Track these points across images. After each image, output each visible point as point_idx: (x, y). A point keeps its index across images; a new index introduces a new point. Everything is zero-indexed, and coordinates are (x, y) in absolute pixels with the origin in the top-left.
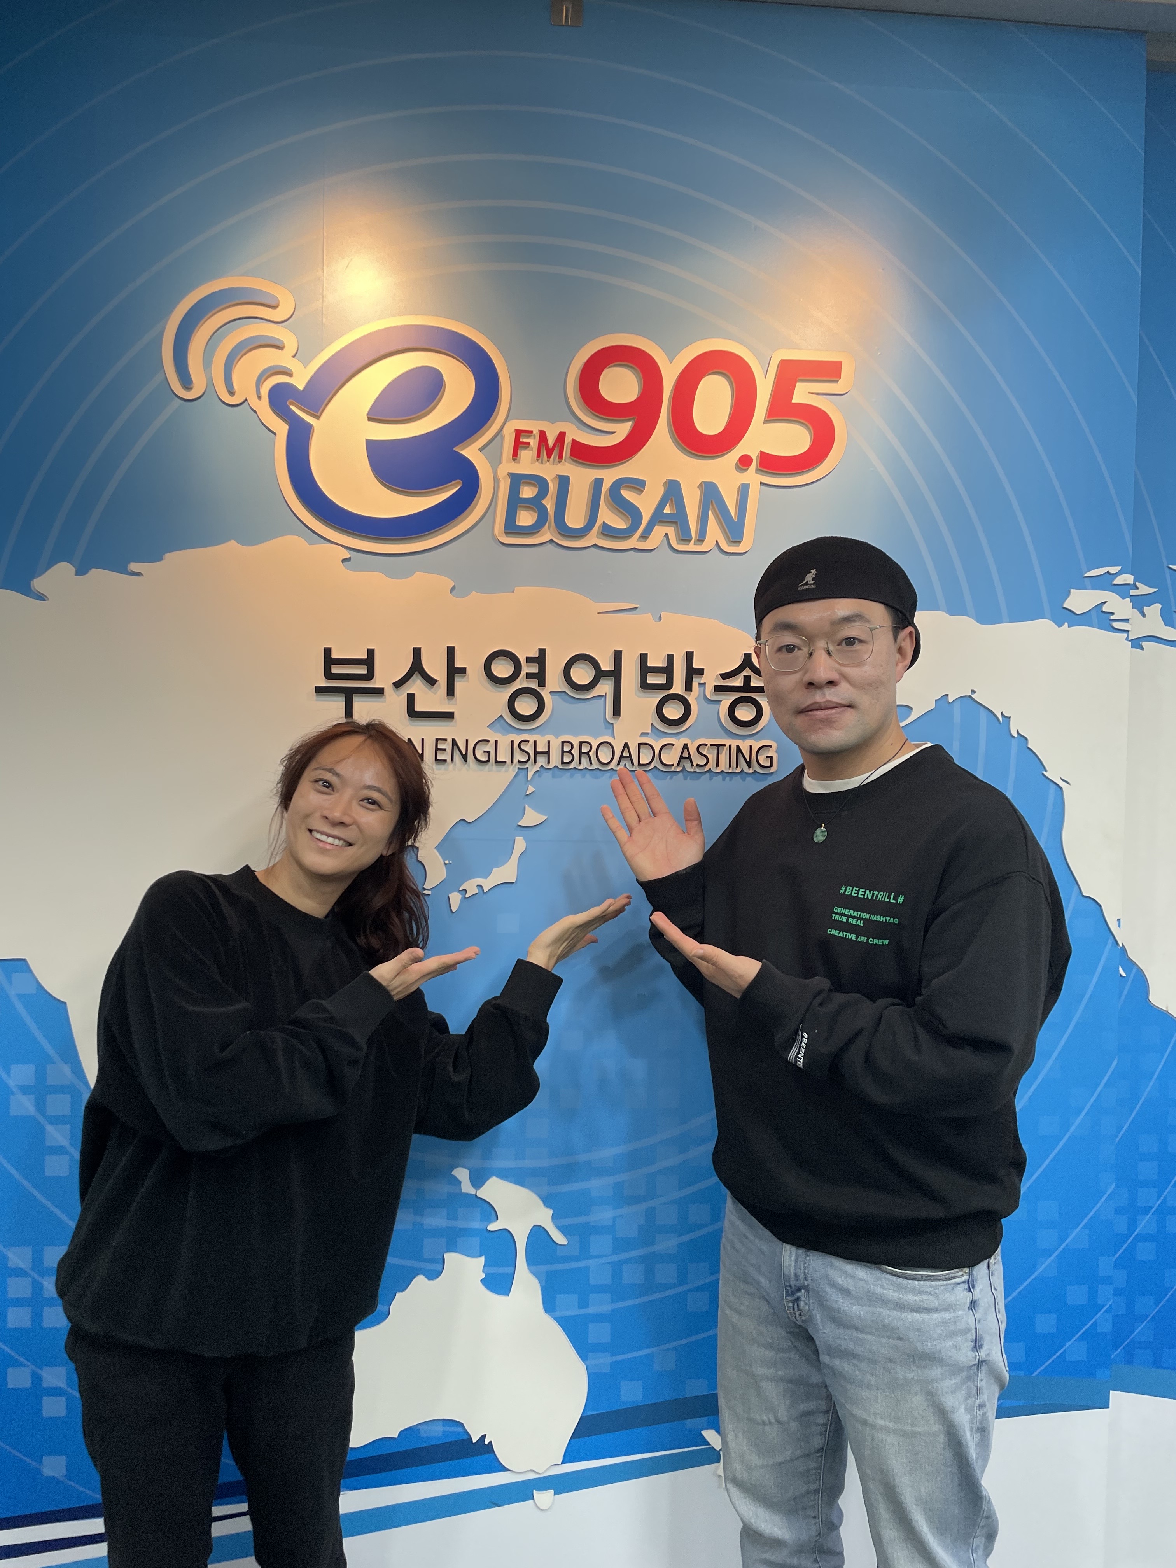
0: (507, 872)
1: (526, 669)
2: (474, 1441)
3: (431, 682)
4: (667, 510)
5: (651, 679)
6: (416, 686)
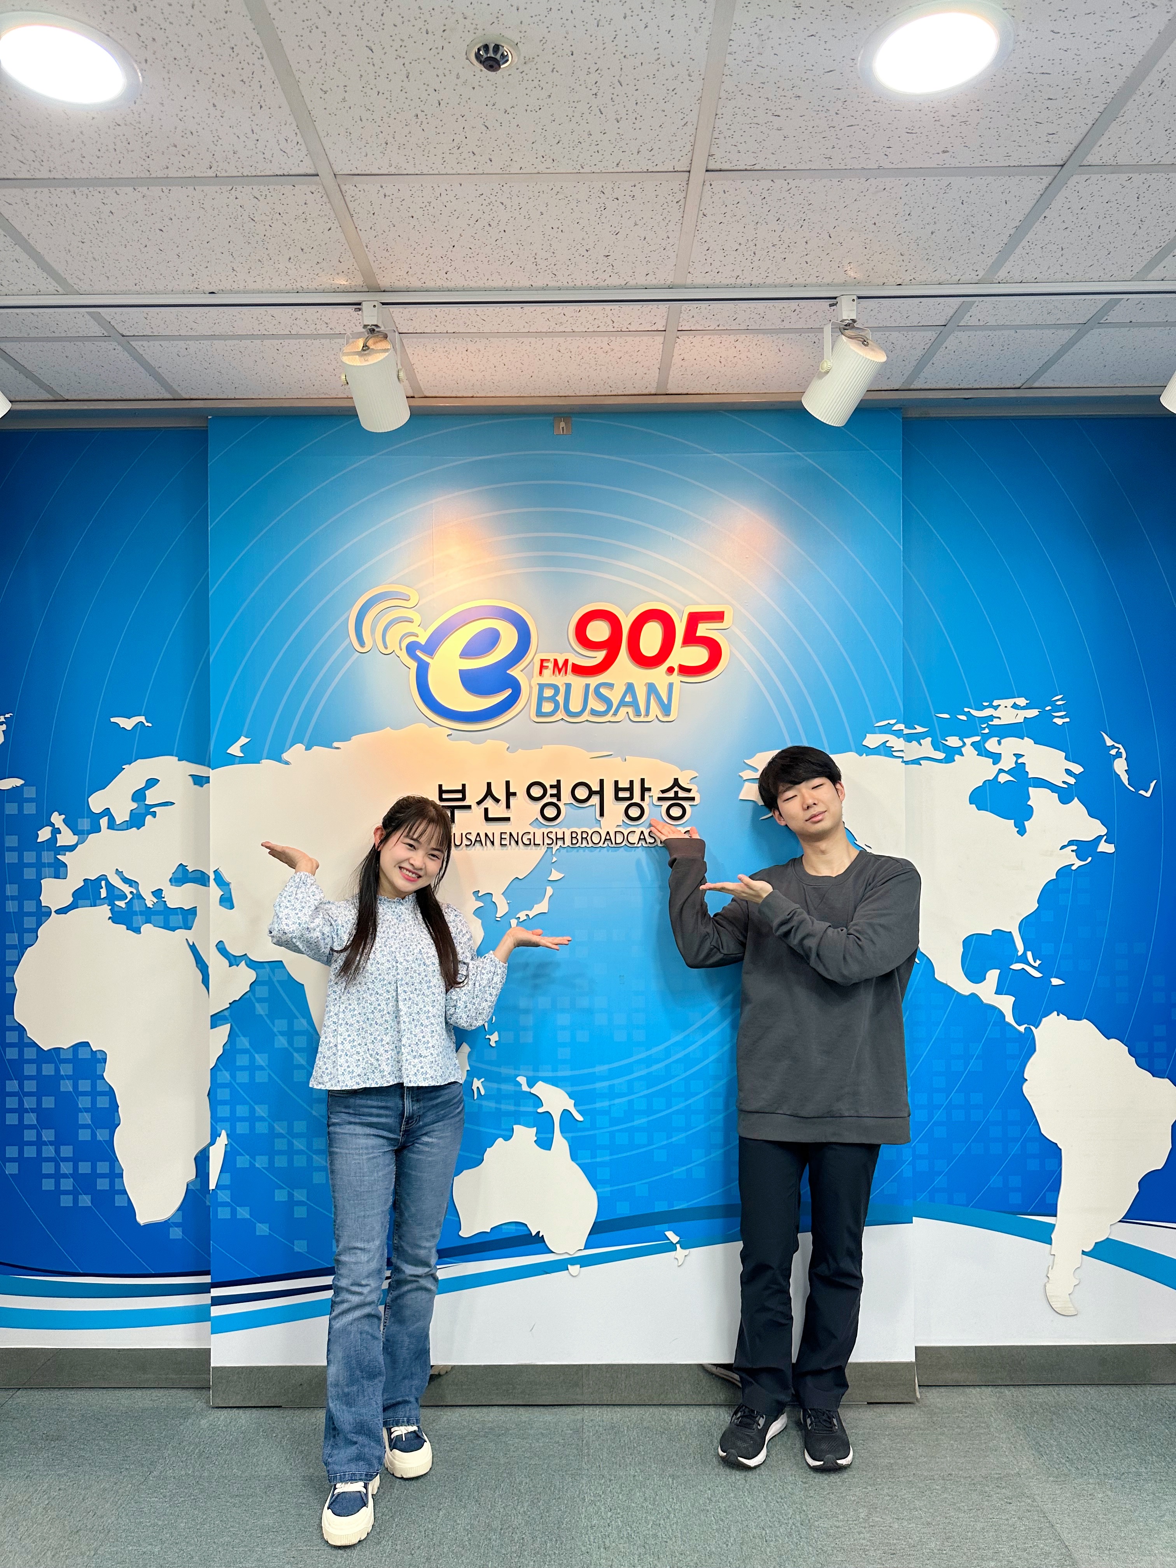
0: (542, 907)
1: (550, 791)
2: (533, 1234)
3: (497, 801)
4: (627, 699)
5: (621, 794)
6: (489, 803)
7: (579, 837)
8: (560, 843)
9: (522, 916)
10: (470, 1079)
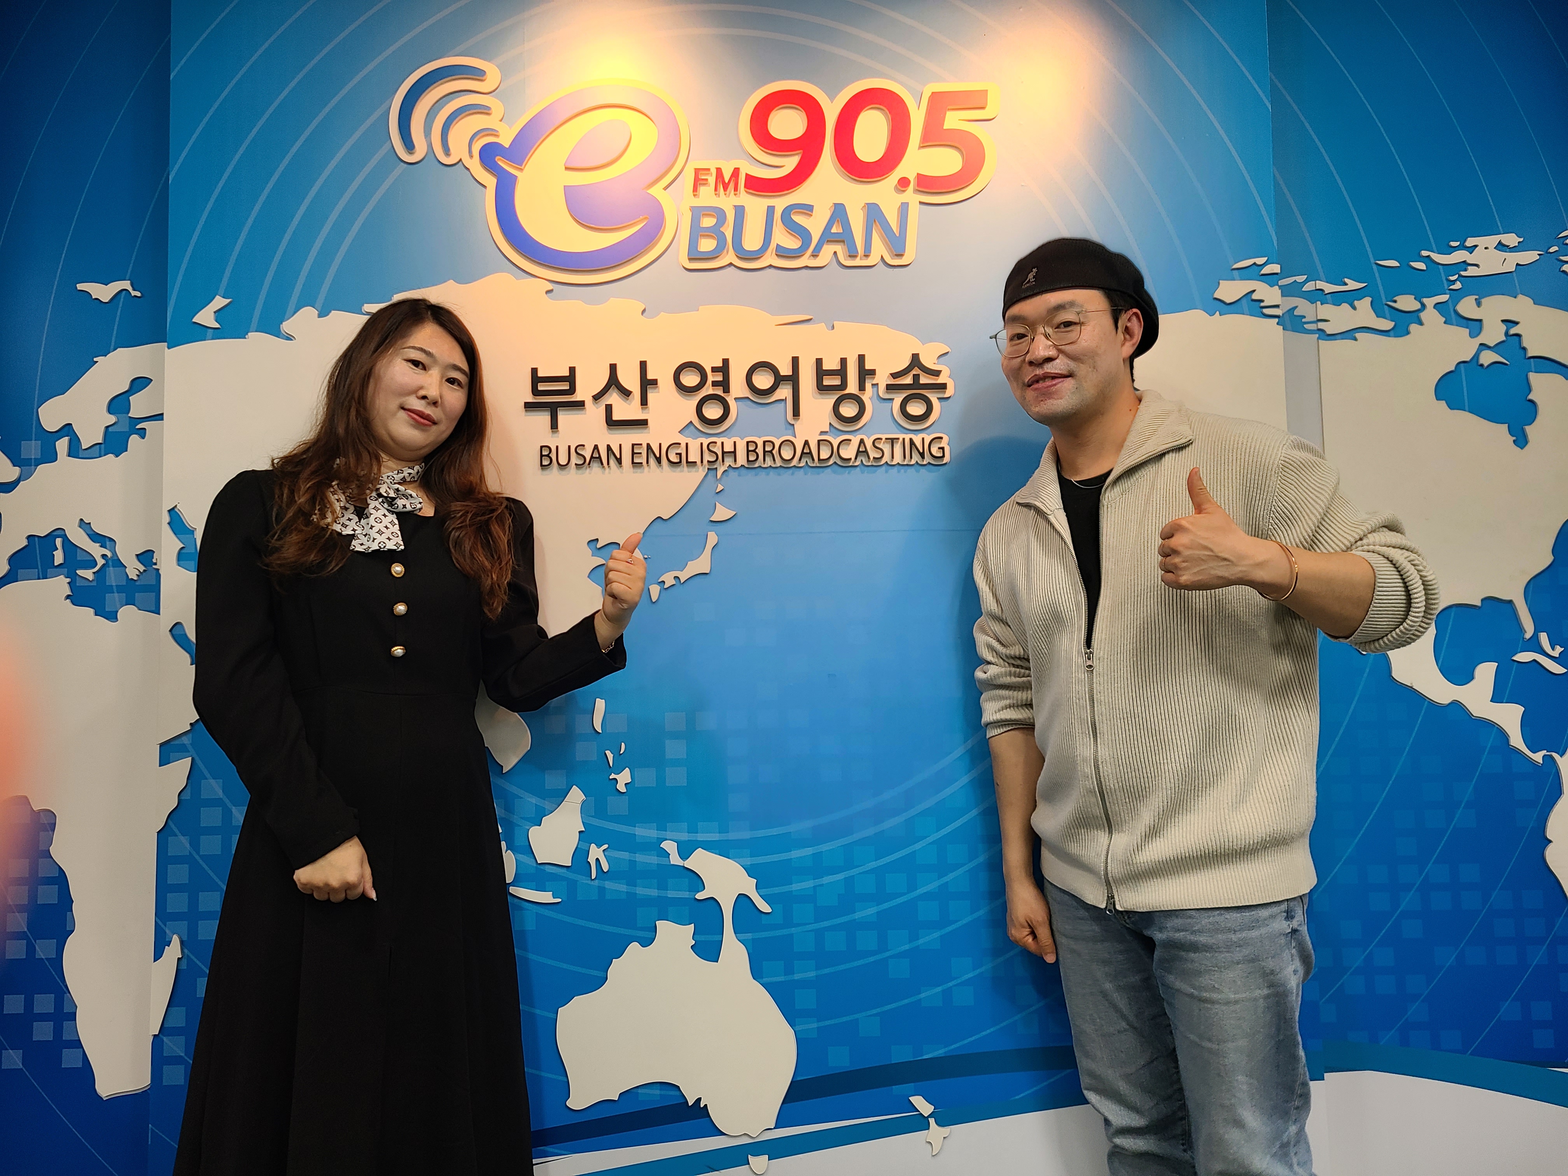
0: (701, 564)
1: (711, 378)
2: (690, 1104)
3: (627, 393)
4: (834, 230)
5: (827, 381)
6: (613, 398)
7: (760, 451)
8: (729, 461)
9: (668, 579)
10: (584, 846)
